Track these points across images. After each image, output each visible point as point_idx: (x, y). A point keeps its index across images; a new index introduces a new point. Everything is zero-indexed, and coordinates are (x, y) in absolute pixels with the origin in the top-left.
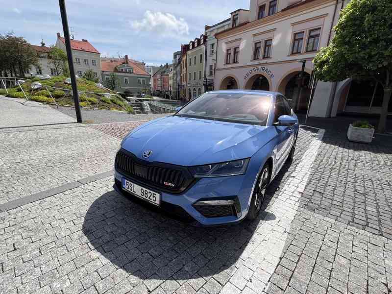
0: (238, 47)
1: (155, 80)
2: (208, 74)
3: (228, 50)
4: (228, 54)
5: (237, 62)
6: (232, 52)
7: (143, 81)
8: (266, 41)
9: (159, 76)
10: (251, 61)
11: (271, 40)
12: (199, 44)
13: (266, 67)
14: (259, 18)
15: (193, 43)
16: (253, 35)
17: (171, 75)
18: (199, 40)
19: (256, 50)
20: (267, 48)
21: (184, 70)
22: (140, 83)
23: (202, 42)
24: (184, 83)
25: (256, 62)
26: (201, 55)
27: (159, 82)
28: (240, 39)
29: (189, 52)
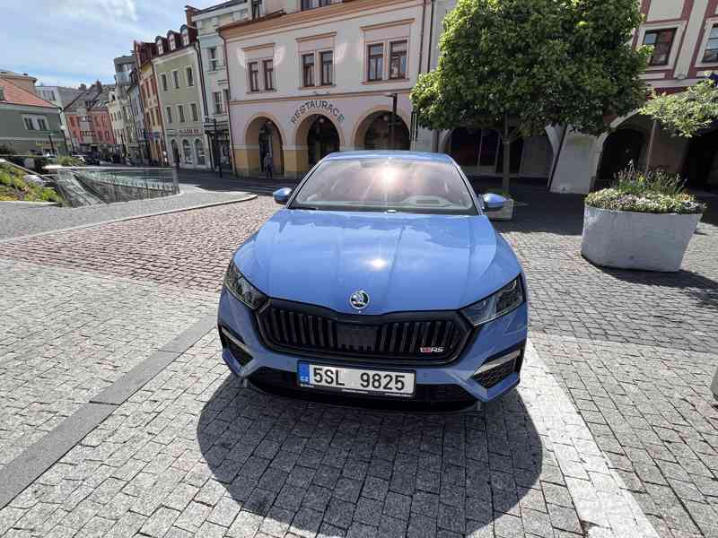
0: (271, 61)
1: (72, 122)
2: (211, 109)
3: (250, 65)
4: (252, 73)
5: (272, 89)
6: (259, 67)
7: (41, 122)
8: (322, 54)
9: (81, 111)
10: (300, 89)
11: (331, 52)
12: (179, 45)
13: (329, 101)
14: (302, 10)
15: (165, 42)
16: (297, 39)
17: (114, 109)
18: (178, 37)
19: (307, 68)
20: (325, 67)
21: (151, 100)
22: (31, 126)
23: (186, 41)
24: (156, 129)
25: (310, 92)
26: (189, 70)
27: (85, 126)
28: (272, 45)
29: (158, 61)
